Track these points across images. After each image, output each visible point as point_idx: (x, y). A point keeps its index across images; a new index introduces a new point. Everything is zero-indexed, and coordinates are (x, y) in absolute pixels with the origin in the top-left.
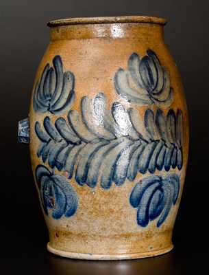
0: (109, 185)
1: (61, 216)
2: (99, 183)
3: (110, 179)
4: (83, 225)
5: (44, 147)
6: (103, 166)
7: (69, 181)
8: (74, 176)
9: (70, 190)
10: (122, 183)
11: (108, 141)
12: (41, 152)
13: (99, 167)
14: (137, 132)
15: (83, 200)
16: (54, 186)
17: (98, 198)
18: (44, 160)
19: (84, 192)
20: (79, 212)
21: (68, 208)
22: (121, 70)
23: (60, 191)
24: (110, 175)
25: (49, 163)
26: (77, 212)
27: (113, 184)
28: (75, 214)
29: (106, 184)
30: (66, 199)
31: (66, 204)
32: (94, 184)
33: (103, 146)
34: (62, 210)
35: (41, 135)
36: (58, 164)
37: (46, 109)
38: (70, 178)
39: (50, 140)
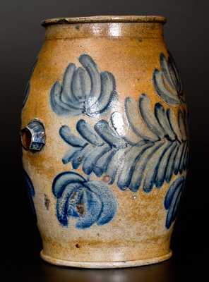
0: (151, 187)
1: (91, 224)
2: (141, 187)
3: (151, 182)
4: (119, 232)
5: (76, 153)
6: (147, 169)
7: (110, 186)
8: (116, 181)
9: (109, 196)
10: (161, 185)
11: (153, 142)
12: (70, 158)
13: (143, 170)
14: (174, 133)
15: (123, 205)
16: (87, 193)
17: (139, 202)
18: (75, 166)
19: (126, 197)
20: (116, 218)
21: (103, 216)
22: (156, 70)
23: (95, 198)
24: (153, 178)
25: (83, 169)
26: (114, 218)
27: (154, 186)
28: (111, 221)
29: (148, 187)
30: (103, 206)
31: (102, 211)
32: (137, 187)
33: (148, 148)
34: (95, 218)
35: (72, 140)
36: (97, 170)
37: (81, 111)
38: (112, 183)
39: (87, 144)
